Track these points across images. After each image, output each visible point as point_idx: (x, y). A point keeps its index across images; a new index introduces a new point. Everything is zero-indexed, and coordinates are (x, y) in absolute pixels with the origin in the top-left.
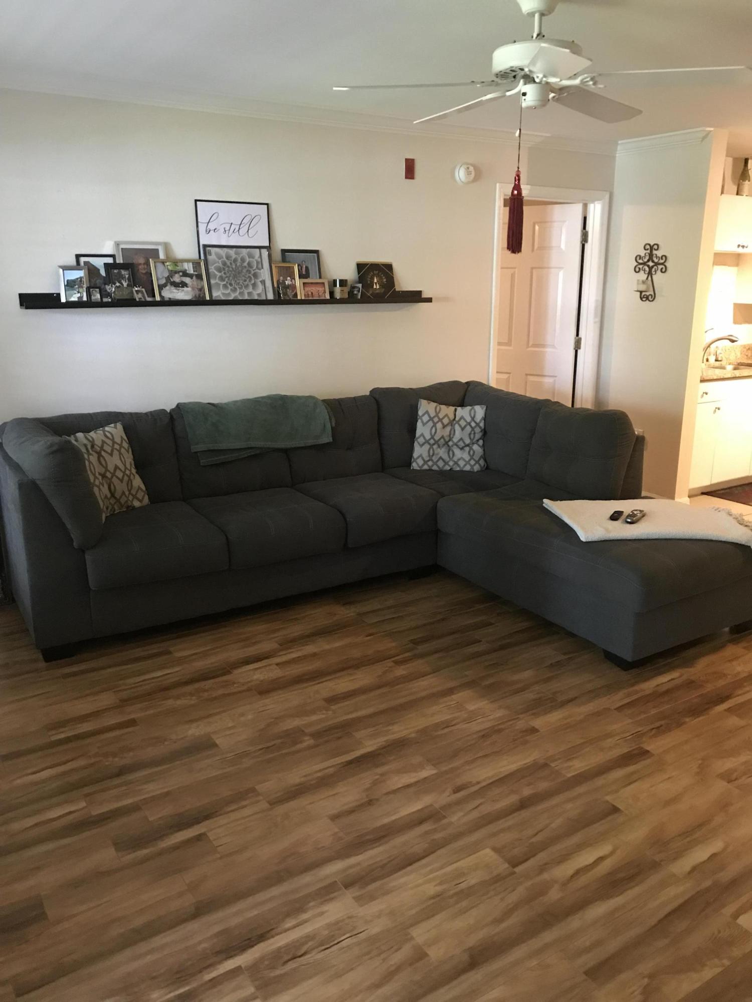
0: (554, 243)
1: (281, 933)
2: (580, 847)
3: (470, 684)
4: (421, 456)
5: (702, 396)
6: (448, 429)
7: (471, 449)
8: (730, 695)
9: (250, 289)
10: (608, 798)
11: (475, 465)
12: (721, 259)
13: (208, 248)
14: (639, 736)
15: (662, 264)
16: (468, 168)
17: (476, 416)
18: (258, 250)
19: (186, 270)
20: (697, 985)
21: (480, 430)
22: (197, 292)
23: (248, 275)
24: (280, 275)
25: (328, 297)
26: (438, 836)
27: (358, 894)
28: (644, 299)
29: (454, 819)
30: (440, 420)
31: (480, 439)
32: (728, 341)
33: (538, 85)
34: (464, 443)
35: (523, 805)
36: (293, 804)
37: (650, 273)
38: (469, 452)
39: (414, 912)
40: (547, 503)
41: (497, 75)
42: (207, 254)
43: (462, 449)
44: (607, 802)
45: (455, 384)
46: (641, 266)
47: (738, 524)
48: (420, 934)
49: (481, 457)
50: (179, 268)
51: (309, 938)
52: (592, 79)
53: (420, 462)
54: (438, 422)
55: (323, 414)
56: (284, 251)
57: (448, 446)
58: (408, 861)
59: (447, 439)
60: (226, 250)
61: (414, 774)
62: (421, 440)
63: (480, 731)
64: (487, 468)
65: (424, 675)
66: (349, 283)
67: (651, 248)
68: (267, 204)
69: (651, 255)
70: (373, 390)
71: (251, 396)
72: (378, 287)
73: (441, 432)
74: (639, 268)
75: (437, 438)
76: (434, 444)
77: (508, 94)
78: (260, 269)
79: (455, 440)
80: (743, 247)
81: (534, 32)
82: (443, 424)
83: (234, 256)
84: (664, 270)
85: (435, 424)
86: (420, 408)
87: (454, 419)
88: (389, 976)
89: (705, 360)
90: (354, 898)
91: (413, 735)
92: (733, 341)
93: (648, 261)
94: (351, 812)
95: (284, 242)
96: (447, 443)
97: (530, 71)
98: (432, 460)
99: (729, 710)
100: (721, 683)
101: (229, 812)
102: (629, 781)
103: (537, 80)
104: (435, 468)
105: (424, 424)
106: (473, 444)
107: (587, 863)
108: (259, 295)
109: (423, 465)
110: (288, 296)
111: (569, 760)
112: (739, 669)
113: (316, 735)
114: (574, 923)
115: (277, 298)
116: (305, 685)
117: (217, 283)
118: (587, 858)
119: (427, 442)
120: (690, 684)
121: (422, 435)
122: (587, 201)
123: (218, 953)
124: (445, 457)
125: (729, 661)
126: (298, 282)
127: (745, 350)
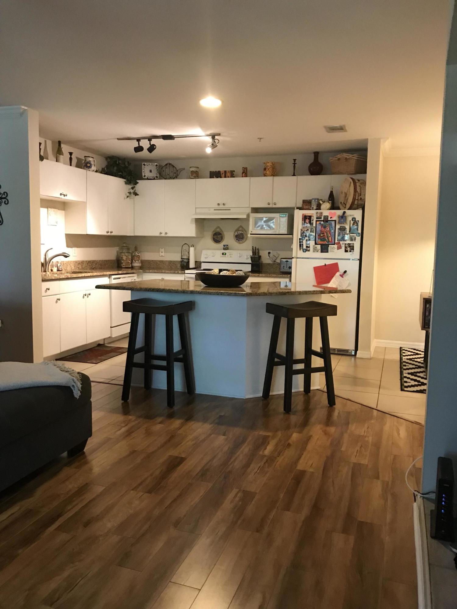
5: (46, 291)
15: (5, 198)
32: (63, 257)
80: (64, 195)
84: (6, 203)
92: (66, 257)
99: (58, 528)
100: (55, 504)
125: (64, 482)
127: (77, 264)
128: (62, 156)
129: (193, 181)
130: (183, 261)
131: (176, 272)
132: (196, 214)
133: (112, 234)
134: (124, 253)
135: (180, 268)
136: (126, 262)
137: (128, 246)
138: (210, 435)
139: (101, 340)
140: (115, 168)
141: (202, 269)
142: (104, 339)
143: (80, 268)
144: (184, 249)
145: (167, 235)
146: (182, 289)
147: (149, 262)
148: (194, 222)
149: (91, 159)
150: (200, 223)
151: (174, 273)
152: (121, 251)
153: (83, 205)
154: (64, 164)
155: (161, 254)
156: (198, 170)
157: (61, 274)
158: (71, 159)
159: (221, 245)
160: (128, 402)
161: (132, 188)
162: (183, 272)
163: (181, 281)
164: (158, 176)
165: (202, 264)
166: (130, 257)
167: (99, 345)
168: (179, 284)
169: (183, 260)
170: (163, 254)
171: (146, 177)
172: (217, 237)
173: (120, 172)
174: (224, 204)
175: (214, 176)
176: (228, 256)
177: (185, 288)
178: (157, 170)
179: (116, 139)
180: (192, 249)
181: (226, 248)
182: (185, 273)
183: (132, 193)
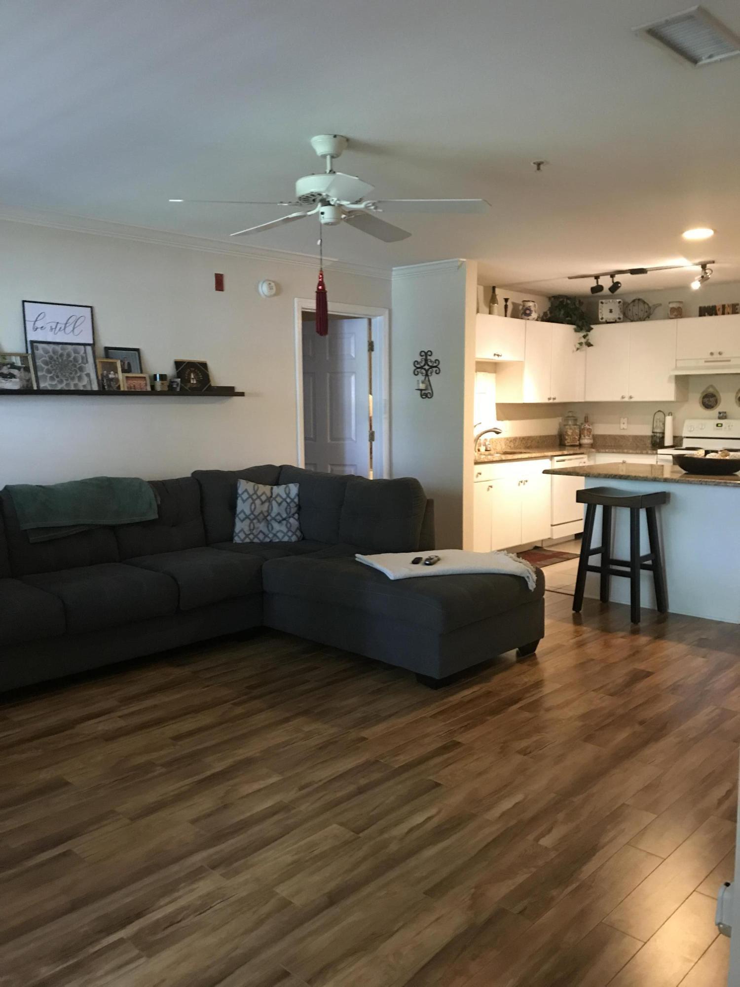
0: (346, 353)
1: (156, 910)
2: (412, 813)
3: (305, 713)
4: (242, 530)
5: (477, 476)
6: (267, 504)
7: (288, 522)
8: (521, 698)
9: (76, 381)
10: (431, 778)
11: (292, 536)
12: (484, 366)
13: (35, 344)
14: (452, 733)
15: (436, 367)
16: (270, 284)
17: (291, 492)
18: (82, 347)
19: (14, 363)
20: (512, 888)
21: (295, 505)
22: (25, 383)
23: (73, 368)
24: (104, 368)
25: (149, 389)
26: (289, 822)
27: (224, 871)
28: (424, 397)
29: (303, 808)
30: (259, 497)
31: (296, 513)
32: (494, 433)
33: (331, 207)
34: (281, 517)
35: (361, 791)
36: (153, 817)
37: (427, 375)
38: (286, 525)
39: (275, 876)
40: (360, 557)
41: (300, 198)
42: (34, 348)
43: (280, 522)
44: (430, 780)
45: (270, 467)
46: (419, 370)
47: (513, 561)
48: (283, 891)
49: (298, 529)
50: (7, 361)
51: (183, 908)
52: (374, 204)
53: (242, 536)
54: (256, 499)
55: (150, 493)
56: (107, 349)
57: (267, 520)
58: (265, 843)
59: (266, 514)
60: (52, 346)
61: (262, 782)
62: (242, 516)
63: (318, 745)
64: (304, 539)
65: (261, 711)
66: (168, 379)
67: (426, 355)
68: (91, 307)
69: (426, 360)
70: (195, 471)
71: (79, 478)
72: (195, 382)
73: (260, 508)
74: (418, 371)
75: (256, 513)
76: (254, 519)
77: (309, 213)
78: (85, 364)
79: (273, 515)
80: (498, 355)
81: (326, 169)
82: (261, 500)
83: (60, 352)
84: (438, 372)
85: (254, 501)
86: (239, 486)
87: (271, 497)
88: (261, 922)
89: (477, 451)
90: (221, 875)
91: (258, 755)
92: (498, 433)
93: (424, 365)
94: (209, 815)
95: (107, 340)
96: (265, 518)
97: (327, 196)
98: (253, 534)
99: (520, 708)
100: (513, 691)
101: (91, 831)
102: (446, 764)
103: (332, 203)
104: (256, 540)
105: (244, 501)
106: (290, 517)
107: (419, 822)
108: (84, 386)
109: (245, 538)
110: (112, 388)
111: (396, 756)
112: (526, 680)
113: (169, 764)
114: (412, 862)
115: (102, 389)
116: (151, 729)
117: (44, 375)
118: (418, 819)
119: (247, 517)
120: (489, 694)
121: (243, 511)
122: (370, 316)
123: (101, 931)
124: (265, 530)
125: (518, 675)
126: (121, 376)
127: (508, 442)
128: (497, 306)
129: (675, 321)
130: (655, 436)
131: (644, 452)
132: (676, 368)
133: (556, 401)
134: (570, 425)
135: (650, 445)
136: (571, 438)
137: (575, 416)
138: (686, 655)
139: (539, 541)
140: (562, 312)
141: (684, 446)
142: (542, 541)
143: (512, 446)
144: (657, 419)
145: (632, 400)
146: (653, 476)
147: (604, 437)
148: (673, 381)
149: (531, 304)
150: (683, 382)
151: (642, 453)
152: (565, 423)
153: (519, 365)
154: (499, 315)
155: (622, 426)
156: (681, 306)
157: (490, 455)
158: (506, 307)
159: (714, 412)
160: (580, 614)
161: (584, 337)
162: (655, 452)
163: (652, 466)
164: (621, 317)
165: (685, 440)
166: (577, 431)
167: (536, 548)
168: (649, 469)
169: (655, 434)
170: (625, 426)
171: (604, 320)
172: (709, 401)
173: (567, 317)
174: (720, 353)
175: (706, 314)
176: (725, 428)
177: (657, 474)
178: (621, 309)
179: (565, 277)
180: (669, 419)
181: (723, 416)
182: (657, 454)
183: (584, 343)
